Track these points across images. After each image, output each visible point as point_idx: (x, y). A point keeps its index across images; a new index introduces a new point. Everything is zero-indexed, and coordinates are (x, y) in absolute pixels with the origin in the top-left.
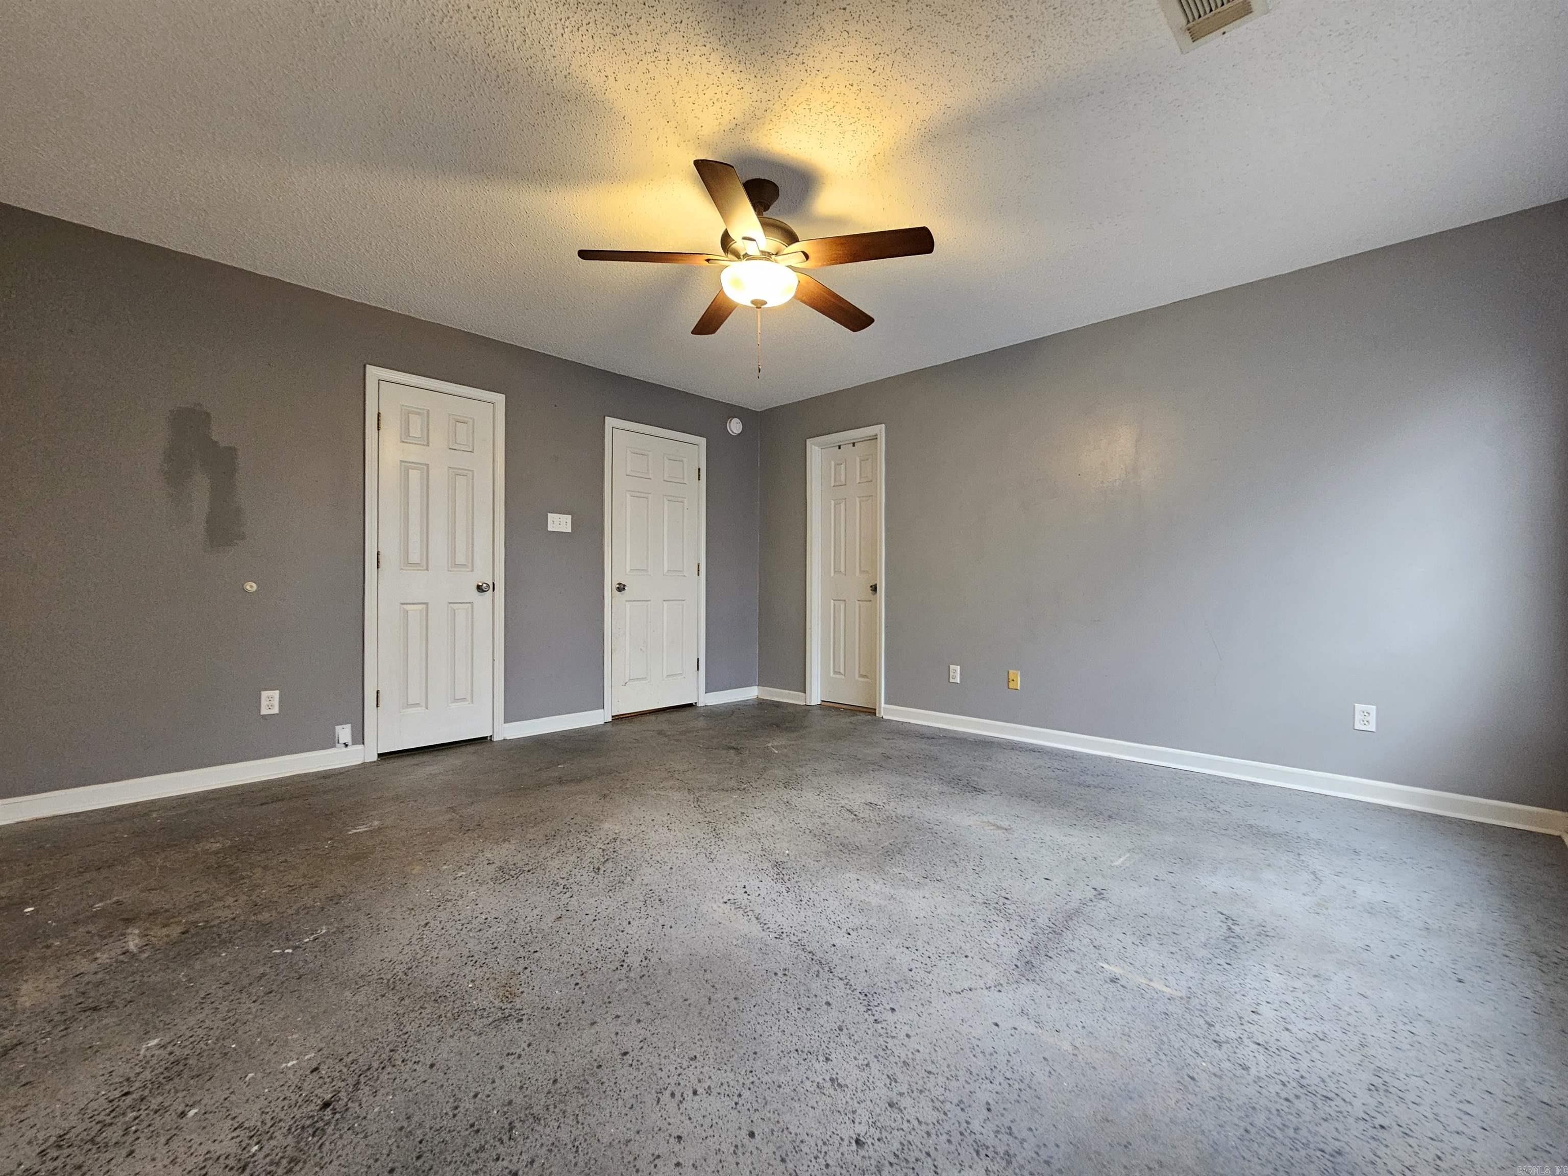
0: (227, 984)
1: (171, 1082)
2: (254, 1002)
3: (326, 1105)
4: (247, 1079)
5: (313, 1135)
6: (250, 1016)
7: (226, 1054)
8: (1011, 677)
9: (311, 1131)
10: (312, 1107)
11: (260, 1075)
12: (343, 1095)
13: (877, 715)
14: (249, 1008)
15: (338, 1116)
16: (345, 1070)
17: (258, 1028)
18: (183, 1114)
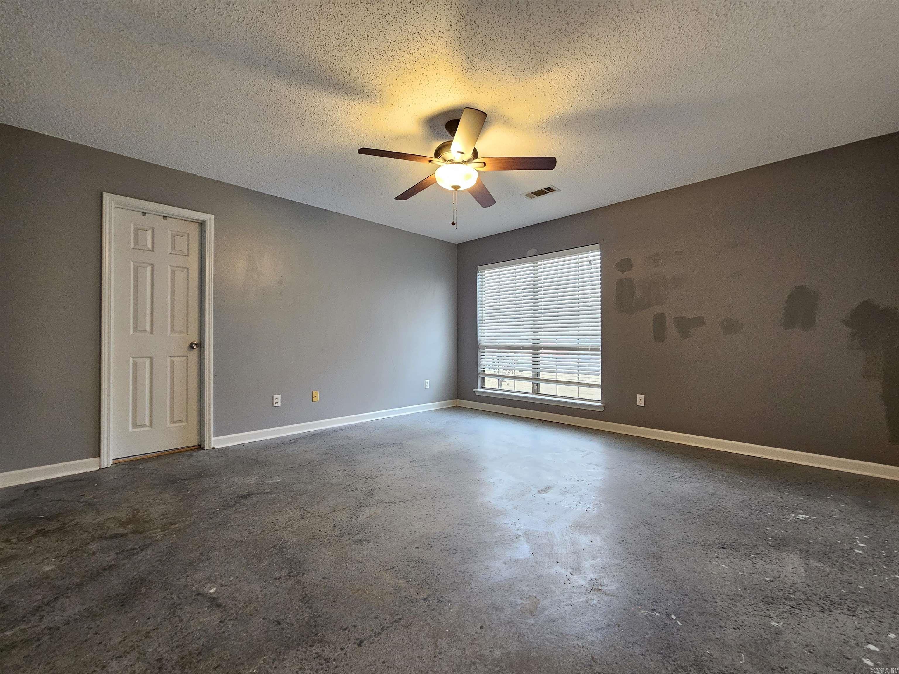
0: (721, 627)
1: (772, 596)
2: (716, 602)
3: (723, 548)
4: (742, 573)
5: (734, 546)
6: (724, 597)
7: (745, 589)
8: (314, 395)
9: (733, 547)
10: (728, 551)
11: (737, 571)
12: (716, 546)
13: (207, 448)
14: (721, 601)
15: (723, 544)
16: (709, 551)
17: (725, 588)
18: (772, 581)
